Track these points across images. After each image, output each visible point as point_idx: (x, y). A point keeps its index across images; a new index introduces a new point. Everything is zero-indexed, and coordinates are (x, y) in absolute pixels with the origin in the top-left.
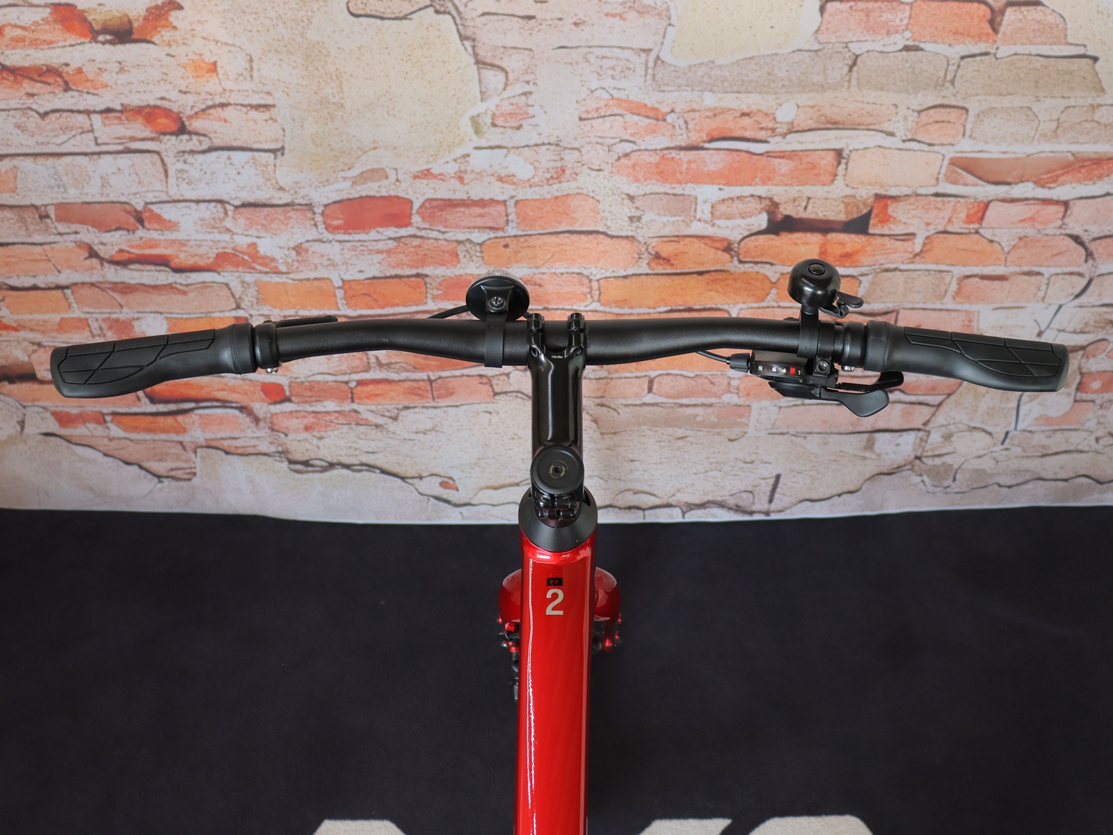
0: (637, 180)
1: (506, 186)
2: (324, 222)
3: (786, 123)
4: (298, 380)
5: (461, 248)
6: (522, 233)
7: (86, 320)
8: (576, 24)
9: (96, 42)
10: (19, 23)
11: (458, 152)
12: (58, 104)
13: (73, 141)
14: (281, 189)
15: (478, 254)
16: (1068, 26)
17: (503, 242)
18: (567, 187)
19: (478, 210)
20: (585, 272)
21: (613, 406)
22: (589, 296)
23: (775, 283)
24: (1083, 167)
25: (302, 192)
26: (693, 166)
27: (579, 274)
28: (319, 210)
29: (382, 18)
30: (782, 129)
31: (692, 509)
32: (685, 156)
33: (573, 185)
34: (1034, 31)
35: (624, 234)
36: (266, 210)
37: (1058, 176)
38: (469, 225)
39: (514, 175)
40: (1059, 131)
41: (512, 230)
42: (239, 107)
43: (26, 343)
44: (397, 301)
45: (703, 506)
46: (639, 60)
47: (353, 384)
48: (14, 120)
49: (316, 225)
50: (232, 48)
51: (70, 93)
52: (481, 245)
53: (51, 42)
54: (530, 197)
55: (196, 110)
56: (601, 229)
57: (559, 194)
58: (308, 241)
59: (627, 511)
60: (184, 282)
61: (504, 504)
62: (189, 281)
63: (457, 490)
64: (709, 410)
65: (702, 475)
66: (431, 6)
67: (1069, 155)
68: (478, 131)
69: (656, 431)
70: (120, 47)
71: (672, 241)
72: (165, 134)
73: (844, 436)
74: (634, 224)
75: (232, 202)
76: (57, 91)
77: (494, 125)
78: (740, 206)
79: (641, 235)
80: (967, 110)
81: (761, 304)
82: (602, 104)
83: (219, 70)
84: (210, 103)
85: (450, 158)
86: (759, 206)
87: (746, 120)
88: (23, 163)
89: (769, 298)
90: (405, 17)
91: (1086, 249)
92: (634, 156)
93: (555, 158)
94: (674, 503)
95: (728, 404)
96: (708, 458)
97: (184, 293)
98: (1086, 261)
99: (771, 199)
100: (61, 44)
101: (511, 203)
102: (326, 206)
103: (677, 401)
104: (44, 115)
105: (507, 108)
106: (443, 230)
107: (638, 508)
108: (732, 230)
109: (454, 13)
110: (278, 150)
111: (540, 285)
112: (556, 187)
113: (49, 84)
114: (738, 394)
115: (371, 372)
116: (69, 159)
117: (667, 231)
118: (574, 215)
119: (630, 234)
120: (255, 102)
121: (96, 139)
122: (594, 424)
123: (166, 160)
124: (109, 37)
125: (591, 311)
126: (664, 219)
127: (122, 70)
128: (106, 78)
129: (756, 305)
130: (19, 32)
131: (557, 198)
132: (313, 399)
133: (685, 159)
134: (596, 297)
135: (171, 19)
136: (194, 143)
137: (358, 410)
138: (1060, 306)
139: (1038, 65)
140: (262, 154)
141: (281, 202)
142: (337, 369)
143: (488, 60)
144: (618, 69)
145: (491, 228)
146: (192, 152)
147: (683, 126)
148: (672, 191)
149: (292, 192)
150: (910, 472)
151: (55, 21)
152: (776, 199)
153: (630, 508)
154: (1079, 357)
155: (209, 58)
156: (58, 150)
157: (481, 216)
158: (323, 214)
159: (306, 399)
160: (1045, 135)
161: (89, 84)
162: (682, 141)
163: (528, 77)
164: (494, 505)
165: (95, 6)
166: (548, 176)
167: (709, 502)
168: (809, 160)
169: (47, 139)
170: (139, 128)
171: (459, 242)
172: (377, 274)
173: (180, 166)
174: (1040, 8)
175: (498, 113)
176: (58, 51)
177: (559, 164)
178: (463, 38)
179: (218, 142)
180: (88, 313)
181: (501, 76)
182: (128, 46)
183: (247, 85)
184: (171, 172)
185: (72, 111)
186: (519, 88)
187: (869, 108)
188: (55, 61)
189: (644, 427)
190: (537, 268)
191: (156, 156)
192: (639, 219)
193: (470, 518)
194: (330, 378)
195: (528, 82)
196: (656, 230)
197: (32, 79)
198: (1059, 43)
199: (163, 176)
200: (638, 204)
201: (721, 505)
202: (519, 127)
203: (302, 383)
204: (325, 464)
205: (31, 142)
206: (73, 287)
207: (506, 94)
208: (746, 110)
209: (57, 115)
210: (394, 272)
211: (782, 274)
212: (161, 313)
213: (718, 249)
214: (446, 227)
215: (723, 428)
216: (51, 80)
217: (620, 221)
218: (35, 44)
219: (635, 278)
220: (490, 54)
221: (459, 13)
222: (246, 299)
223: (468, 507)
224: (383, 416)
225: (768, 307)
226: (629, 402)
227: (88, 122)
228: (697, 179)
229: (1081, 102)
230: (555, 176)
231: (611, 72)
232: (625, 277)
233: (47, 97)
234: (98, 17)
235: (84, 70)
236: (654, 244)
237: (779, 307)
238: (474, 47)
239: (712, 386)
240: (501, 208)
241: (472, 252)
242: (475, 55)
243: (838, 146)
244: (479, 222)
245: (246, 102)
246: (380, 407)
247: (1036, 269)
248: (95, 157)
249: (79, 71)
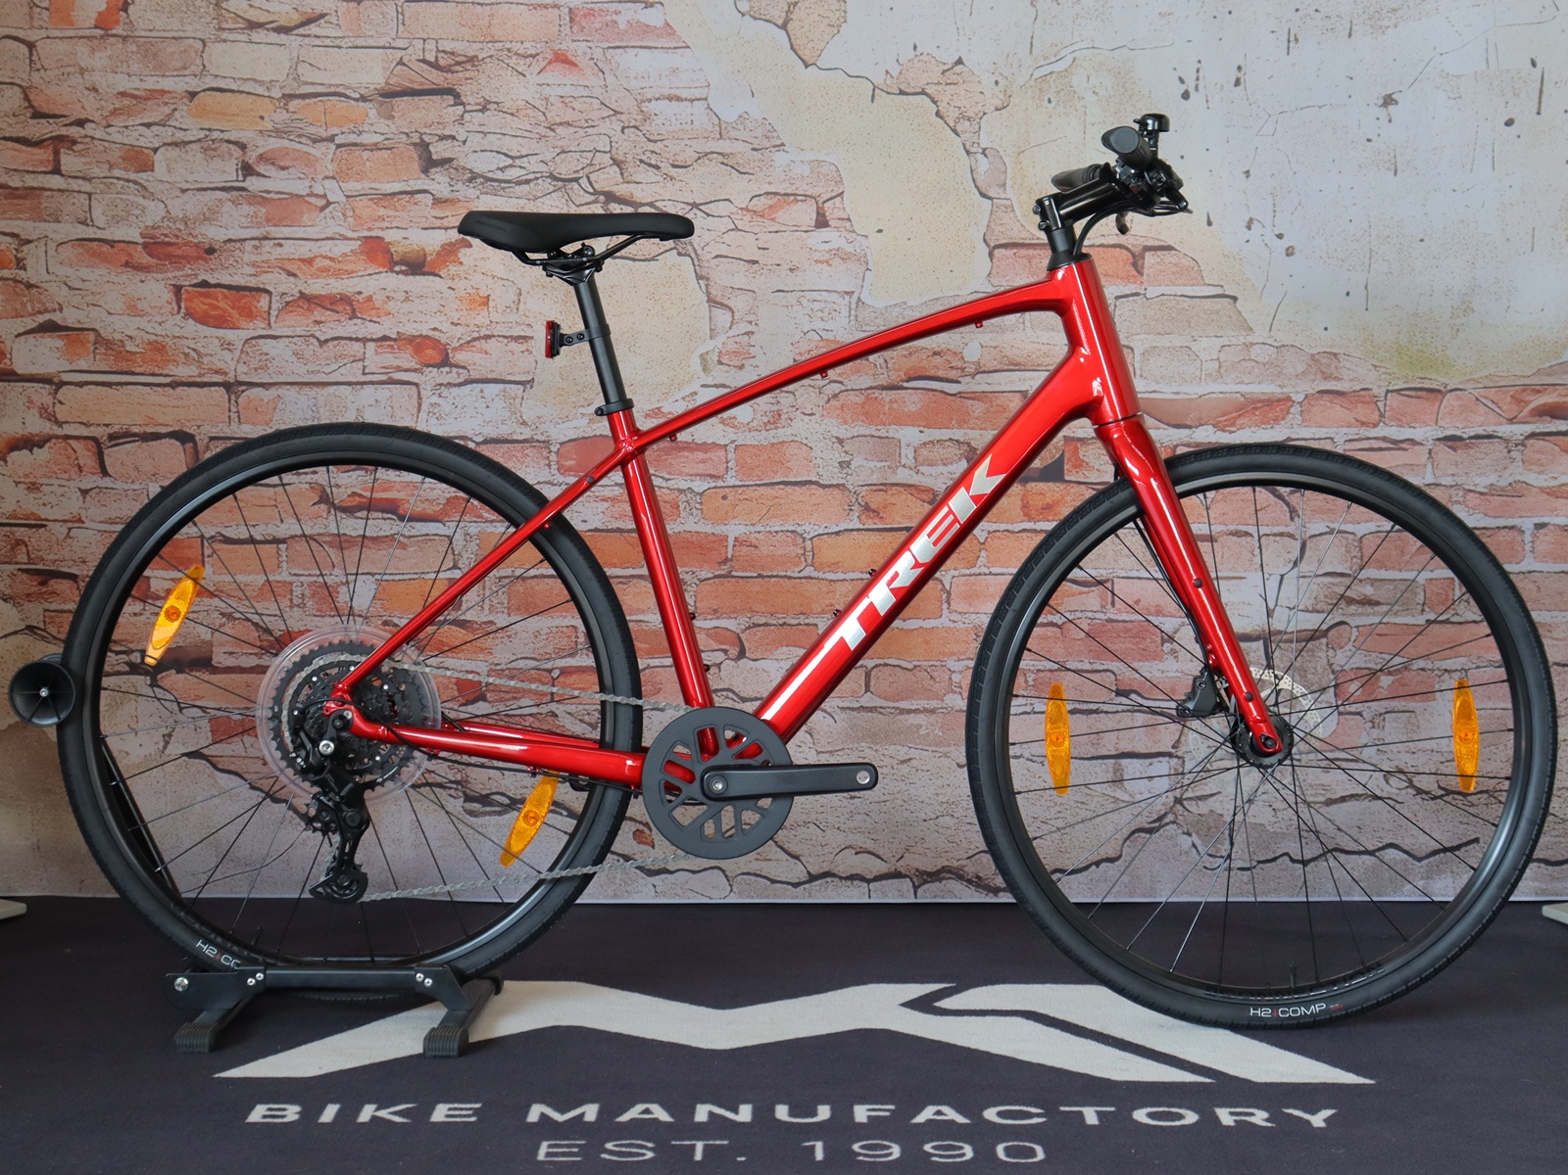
0: (845, 422)
1: (727, 429)
2: (558, 462)
3: (973, 363)
4: (498, 667)
5: (683, 498)
6: (738, 483)
7: (291, 583)
8: (791, 270)
9: (392, 272)
10: (330, 255)
11: (687, 390)
12: (341, 332)
13: (342, 370)
14: (524, 423)
15: (698, 506)
16: (1202, 268)
17: (722, 492)
18: (783, 434)
19: (700, 455)
20: (799, 530)
21: (829, 710)
22: (803, 559)
23: (983, 543)
24: (1255, 408)
25: (542, 428)
26: (895, 406)
27: (793, 532)
28: (554, 449)
29: (634, 260)
30: (971, 369)
31: (925, 882)
32: (887, 396)
33: (789, 431)
34: (1173, 273)
35: (835, 483)
36: (506, 446)
37: (1235, 418)
38: (691, 472)
39: (735, 418)
40: (1223, 370)
41: (731, 481)
42: (501, 339)
43: (216, 614)
44: (615, 561)
45: (935, 876)
46: (843, 302)
47: (556, 674)
48: (295, 347)
49: (549, 466)
50: (506, 283)
51: (355, 321)
52: (701, 494)
53: (352, 272)
54: (749, 443)
55: (462, 341)
56: (814, 479)
57: (775, 441)
58: (539, 483)
59: (849, 883)
60: (407, 534)
61: (705, 869)
62: (413, 532)
63: (653, 847)
64: (932, 718)
65: (931, 822)
66: (675, 248)
67: (1239, 395)
68: (705, 369)
69: (877, 751)
70: (411, 278)
71: (881, 490)
72: (428, 366)
73: (1086, 762)
74: (845, 471)
75: (475, 439)
76: (343, 319)
77: (720, 363)
78: (941, 451)
79: (852, 482)
80: (1132, 349)
81: (973, 571)
82: (813, 346)
83: (491, 303)
84: (476, 335)
85: (679, 397)
86: (958, 452)
87: (938, 360)
88: (288, 393)
89: (979, 563)
90: (653, 259)
91: (1288, 504)
92: (843, 396)
93: (773, 401)
94: (903, 871)
95: (952, 708)
96: (938, 795)
97: (404, 547)
98: (1292, 519)
99: (969, 444)
100: (360, 274)
101: (731, 448)
102: (561, 444)
103: (896, 705)
104: (322, 343)
105: (732, 347)
106: (667, 476)
107: (862, 879)
108: (936, 478)
109: (693, 256)
110: (528, 382)
111: (756, 547)
112: (772, 432)
113: (338, 312)
114: (960, 693)
115: (577, 657)
116: (332, 389)
117: (874, 479)
118: (788, 464)
119: (841, 482)
120: (516, 334)
121: (364, 367)
122: (808, 736)
123: (423, 392)
124: (404, 268)
125: (805, 578)
126: (872, 464)
127: (407, 299)
128: (391, 306)
129: (967, 572)
130: (328, 263)
131: (773, 444)
132: (511, 695)
133: (887, 400)
134: (809, 561)
135: (460, 255)
136: (453, 376)
137: (557, 712)
138: (1282, 576)
139: (1186, 305)
140: (512, 386)
141: (521, 438)
142: (541, 651)
143: (718, 299)
144: (826, 311)
145: (712, 476)
146: (450, 385)
147: (884, 365)
148: (877, 434)
149: (534, 427)
150: (1175, 826)
151: (362, 252)
152: (973, 444)
153: (852, 877)
154: (1324, 648)
155: (483, 292)
156: (325, 379)
157: (703, 461)
158: (557, 453)
159: (502, 695)
160: (1210, 375)
161: (374, 312)
162: (883, 380)
163: (751, 318)
164: (694, 872)
165: (400, 239)
166: (765, 420)
167: (944, 869)
168: (999, 402)
169: (319, 368)
170: (407, 359)
171: (681, 491)
172: (600, 526)
173: (435, 399)
174: (1173, 252)
175: (724, 351)
176: (356, 280)
177: (775, 408)
178: (699, 277)
179: (475, 375)
180: (295, 575)
181: (728, 314)
182: (418, 277)
183: (513, 317)
184: (424, 407)
185: (350, 339)
186: (743, 328)
187: (1045, 348)
188: (350, 290)
189: (863, 744)
190: (753, 525)
191: (414, 388)
192: (848, 464)
193: (664, 894)
194: (533, 664)
195: (750, 323)
196: (864, 478)
197: (324, 307)
198: (1198, 285)
199: (416, 410)
200: (847, 448)
201: (958, 875)
202: (741, 367)
203: (502, 670)
204: (507, 801)
205: (303, 370)
206: (289, 541)
207: (732, 333)
208: (938, 349)
209: (336, 342)
210: (615, 525)
211: (989, 532)
212: (373, 575)
213: (924, 501)
214: (669, 474)
215: (949, 746)
216: (340, 308)
217: (831, 468)
218: (338, 274)
219: (846, 533)
220: (720, 293)
221: (697, 255)
222: (465, 556)
223: (663, 876)
224: (581, 721)
225: (980, 574)
226: (845, 705)
227: (362, 350)
228: (901, 420)
229: (1234, 341)
230: (772, 420)
231: (820, 314)
232: (837, 533)
233: (332, 325)
234: (399, 249)
235: (374, 297)
236: (863, 494)
237: (990, 574)
238: (707, 286)
239: (932, 682)
240: (721, 453)
241: (692, 503)
242: (708, 293)
243: (1024, 389)
244: (701, 468)
245: (508, 334)
246: (581, 707)
247: (1244, 528)
248: (358, 387)
249: (370, 299)
